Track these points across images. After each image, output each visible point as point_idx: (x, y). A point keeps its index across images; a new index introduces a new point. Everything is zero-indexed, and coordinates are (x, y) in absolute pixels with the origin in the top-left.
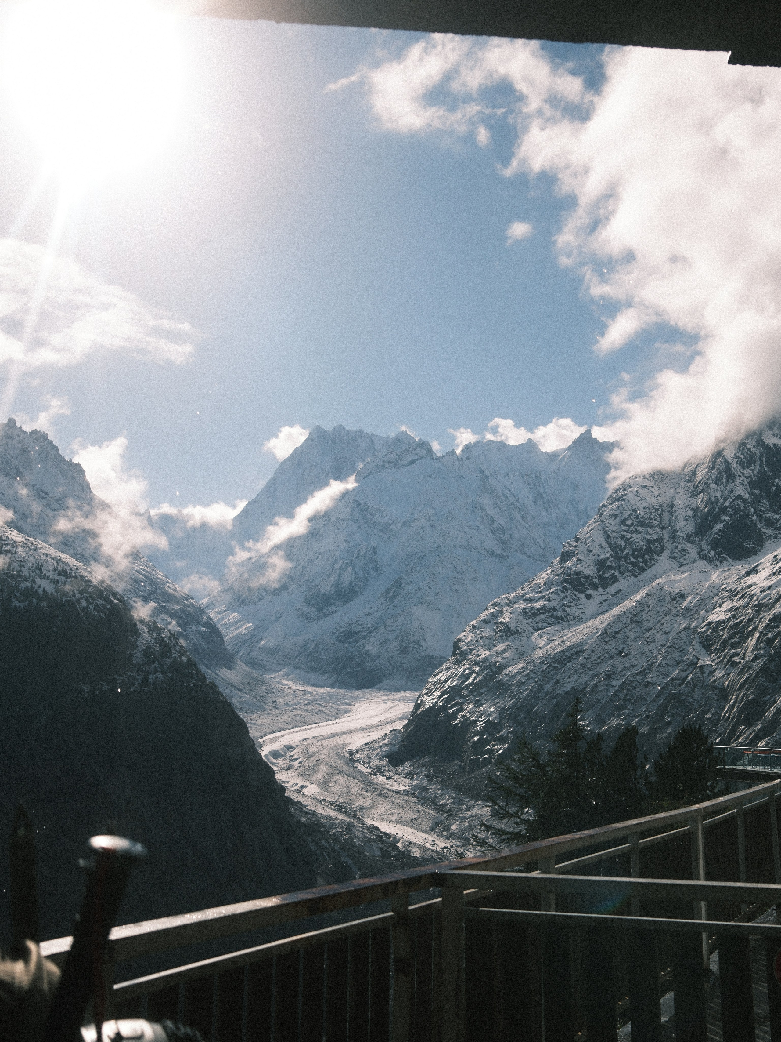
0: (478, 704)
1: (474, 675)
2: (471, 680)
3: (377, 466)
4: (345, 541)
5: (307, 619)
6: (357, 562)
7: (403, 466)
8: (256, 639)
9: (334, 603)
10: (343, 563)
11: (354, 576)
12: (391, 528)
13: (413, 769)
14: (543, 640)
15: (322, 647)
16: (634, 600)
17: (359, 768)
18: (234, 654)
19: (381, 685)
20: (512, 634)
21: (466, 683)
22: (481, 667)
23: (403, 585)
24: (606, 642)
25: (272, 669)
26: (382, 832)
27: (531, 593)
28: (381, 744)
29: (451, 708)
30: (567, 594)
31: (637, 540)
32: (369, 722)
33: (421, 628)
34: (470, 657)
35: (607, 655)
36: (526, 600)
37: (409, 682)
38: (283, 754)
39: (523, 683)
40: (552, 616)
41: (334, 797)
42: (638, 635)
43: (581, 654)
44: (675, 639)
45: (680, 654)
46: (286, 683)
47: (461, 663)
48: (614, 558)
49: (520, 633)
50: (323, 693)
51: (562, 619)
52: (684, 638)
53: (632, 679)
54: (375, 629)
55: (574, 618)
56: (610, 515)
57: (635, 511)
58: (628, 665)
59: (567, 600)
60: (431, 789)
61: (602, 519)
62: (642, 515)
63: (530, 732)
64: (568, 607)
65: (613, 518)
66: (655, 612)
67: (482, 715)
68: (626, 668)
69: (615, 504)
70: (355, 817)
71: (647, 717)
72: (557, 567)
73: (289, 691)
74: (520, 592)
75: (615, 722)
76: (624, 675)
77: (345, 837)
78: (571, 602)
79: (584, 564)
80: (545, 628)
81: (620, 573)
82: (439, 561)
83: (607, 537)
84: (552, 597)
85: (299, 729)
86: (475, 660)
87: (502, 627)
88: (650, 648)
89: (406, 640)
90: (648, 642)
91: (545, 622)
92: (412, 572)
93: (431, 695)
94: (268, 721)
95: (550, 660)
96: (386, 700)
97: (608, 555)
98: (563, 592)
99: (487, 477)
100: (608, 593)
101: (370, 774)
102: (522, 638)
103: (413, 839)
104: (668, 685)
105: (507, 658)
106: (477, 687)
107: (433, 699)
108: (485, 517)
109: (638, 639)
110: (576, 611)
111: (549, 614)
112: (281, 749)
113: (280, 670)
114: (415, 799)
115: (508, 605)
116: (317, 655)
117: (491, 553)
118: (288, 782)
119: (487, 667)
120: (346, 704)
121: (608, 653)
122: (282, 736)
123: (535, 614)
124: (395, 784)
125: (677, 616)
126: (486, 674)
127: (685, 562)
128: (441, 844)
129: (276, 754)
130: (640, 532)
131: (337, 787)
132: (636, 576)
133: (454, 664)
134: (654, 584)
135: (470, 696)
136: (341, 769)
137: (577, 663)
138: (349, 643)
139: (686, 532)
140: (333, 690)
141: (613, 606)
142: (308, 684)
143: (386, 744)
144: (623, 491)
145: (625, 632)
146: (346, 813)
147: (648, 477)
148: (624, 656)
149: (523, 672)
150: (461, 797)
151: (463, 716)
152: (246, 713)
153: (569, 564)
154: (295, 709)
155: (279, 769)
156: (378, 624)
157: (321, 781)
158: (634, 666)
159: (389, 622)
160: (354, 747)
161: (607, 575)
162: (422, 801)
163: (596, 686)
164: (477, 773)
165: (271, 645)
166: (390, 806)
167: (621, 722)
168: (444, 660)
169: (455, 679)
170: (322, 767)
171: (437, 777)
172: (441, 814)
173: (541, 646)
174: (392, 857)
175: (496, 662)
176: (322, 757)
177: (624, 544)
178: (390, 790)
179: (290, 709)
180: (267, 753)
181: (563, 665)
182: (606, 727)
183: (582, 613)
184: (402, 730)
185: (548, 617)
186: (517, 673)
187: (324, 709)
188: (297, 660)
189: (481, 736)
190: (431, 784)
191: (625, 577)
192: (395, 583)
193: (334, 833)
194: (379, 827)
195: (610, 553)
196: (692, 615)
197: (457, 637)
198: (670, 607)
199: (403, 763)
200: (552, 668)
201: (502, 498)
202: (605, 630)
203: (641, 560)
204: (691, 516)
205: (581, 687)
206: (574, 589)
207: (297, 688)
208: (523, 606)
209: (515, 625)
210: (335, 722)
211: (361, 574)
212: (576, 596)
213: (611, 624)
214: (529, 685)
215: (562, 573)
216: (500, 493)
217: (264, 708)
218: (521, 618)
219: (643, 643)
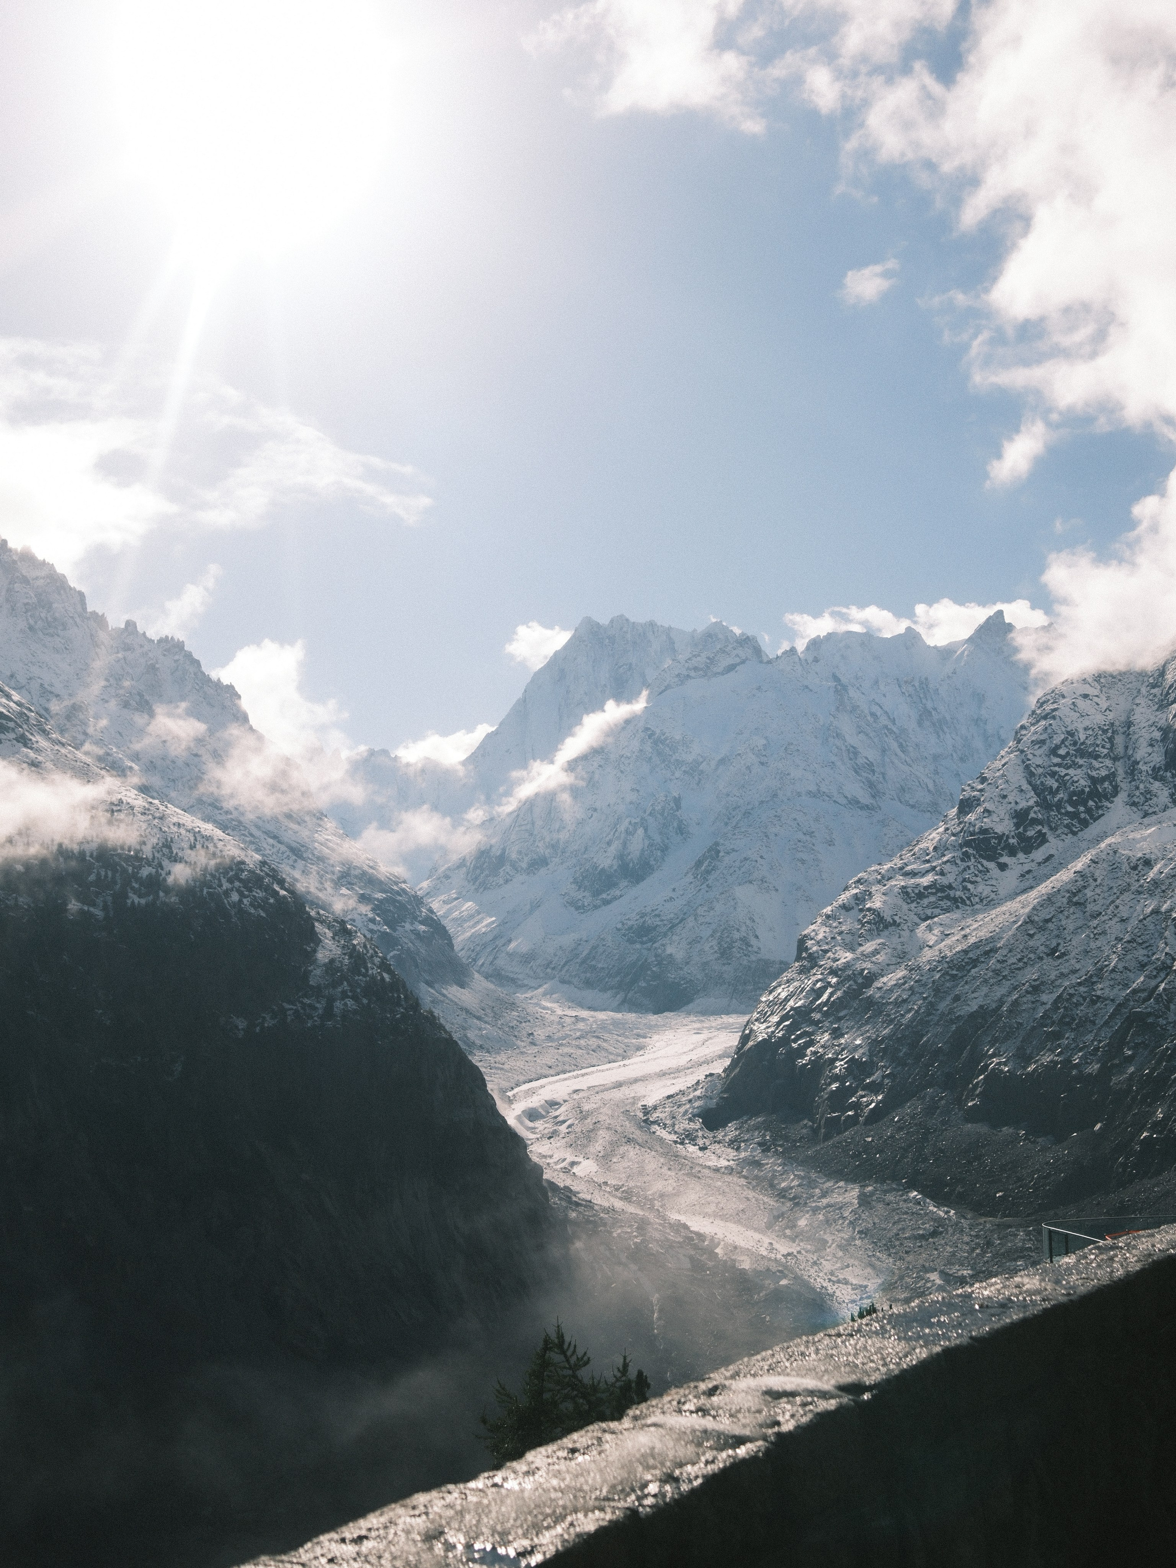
0: (837, 1034)
1: (829, 990)
2: (825, 997)
3: (678, 675)
4: (633, 790)
5: (577, 908)
6: (651, 820)
7: (716, 674)
8: (503, 941)
9: (617, 884)
10: (630, 823)
11: (647, 842)
12: (701, 768)
13: (739, 1135)
14: (933, 934)
15: (600, 950)
16: (1073, 871)
17: (658, 1133)
18: (468, 965)
19: (691, 1006)
20: (886, 927)
21: (817, 1003)
22: (840, 977)
23: (721, 854)
24: (1031, 936)
25: (527, 985)
26: (691, 1232)
27: (914, 863)
28: (691, 1096)
29: (795, 1041)
30: (969, 864)
31: (1075, 779)
32: (673, 1063)
33: (750, 919)
34: (822, 963)
35: (1032, 956)
36: (906, 874)
37: (734, 1001)
38: (544, 1113)
39: (904, 1001)
40: (948, 898)
41: (620, 1179)
42: (1080, 923)
43: (992, 954)
44: (1137, 930)
45: (1145, 952)
46: (549, 1005)
47: (809, 972)
48: (1041, 807)
49: (899, 925)
50: (603, 1020)
51: (963, 902)
52: (1152, 927)
53: (1072, 991)
54: (680, 922)
55: (981, 900)
56: (1032, 742)
57: (1071, 734)
58: (1065, 971)
59: (970, 872)
60: (767, 1164)
61: (1021, 748)
62: (1082, 740)
63: (917, 1074)
64: (972, 883)
65: (1037, 746)
66: (1105, 889)
67: (843, 1050)
68: (1062, 975)
69: (1040, 723)
70: (652, 1208)
71: (1097, 1049)
72: (953, 822)
73: (552, 1018)
74: (897, 862)
75: (1047, 1059)
76: (1060, 986)
77: (636, 1240)
78: (976, 876)
79: (995, 817)
80: (936, 916)
81: (1051, 829)
82: (776, 816)
83: (1030, 774)
84: (947, 868)
85: (567, 1075)
86: (831, 967)
87: (870, 917)
88: (1098, 943)
89: (728, 937)
90: (1095, 935)
91: (937, 907)
92: (734, 834)
93: (764, 1021)
94: (520, 1064)
95: (946, 965)
96: (698, 1029)
97: (1031, 803)
98: (962, 860)
99: (845, 688)
100: (1033, 861)
101: (676, 1142)
102: (902, 932)
103: (742, 1244)
104: (1128, 1000)
105: (879, 963)
106: (834, 1009)
107: (768, 1027)
108: (844, 748)
109: (1079, 930)
110: (983, 889)
111: (943, 895)
112: (542, 1106)
113: (540, 986)
114: (742, 1180)
115: (879, 882)
116: (593, 963)
117: (854, 802)
118: (551, 1157)
119: (849, 978)
120: (639, 1036)
121: (1035, 953)
122: (542, 1087)
123: (921, 896)
124: (713, 1157)
125: (1140, 893)
126: (848, 988)
127: (1150, 811)
128: (783, 1248)
129: (532, 1115)
130: (1080, 766)
131: (626, 1164)
132: (1075, 834)
133: (800, 973)
134: (1103, 845)
135: (824, 1021)
136: (631, 1136)
137: (987, 969)
138: (642, 943)
139: (1152, 764)
140: (619, 1016)
141: (1039, 880)
142: (581, 1005)
143: (699, 1097)
144: (1053, 703)
145: (1060, 920)
146: (638, 1203)
147: (1090, 680)
148: (1059, 957)
149: (904, 984)
150: (813, 1175)
151: (815, 1053)
152: (488, 1052)
153: (971, 817)
154: (561, 1045)
155: (538, 1136)
156: (685, 914)
157: (600, 1155)
158: (1074, 972)
159: (701, 911)
160: (650, 1102)
161: (1030, 833)
162: (754, 1183)
163: (1016, 1003)
164: (837, 1139)
165: (524, 949)
166: (704, 1192)
167: (1056, 1058)
168: (784, 967)
169: (801, 996)
170: (602, 1133)
171: (776, 1145)
172: (783, 1203)
173: (931, 943)
174: (709, 1269)
175: (863, 970)
176: (601, 1118)
177: (1055, 785)
178: (706, 1167)
179: (553, 1045)
180: (520, 1113)
181: (966, 972)
182: (1033, 1066)
183: (993, 892)
184: (723, 1075)
185: (941, 899)
186: (895, 985)
187: (605, 1045)
188: (563, 972)
189: (843, 1083)
190: (768, 1157)
191: (1058, 836)
192: (709, 851)
193: (619, 1235)
194: (689, 1224)
195: (1035, 799)
196: (1164, 891)
197: (803, 933)
198: (1128, 880)
199: (724, 1125)
200: (948, 978)
201: (869, 718)
202: (1029, 917)
203: (1082, 809)
204: (1159, 739)
205: (994, 1006)
206: (981, 856)
207: (565, 1013)
208: (903, 884)
209: (891, 913)
210: (622, 1063)
211: (657, 838)
212: (982, 865)
213: (1038, 908)
214: (914, 1004)
215: (961, 832)
216: (867, 711)
217: (515, 1044)
218: (900, 902)
219: (1088, 936)
